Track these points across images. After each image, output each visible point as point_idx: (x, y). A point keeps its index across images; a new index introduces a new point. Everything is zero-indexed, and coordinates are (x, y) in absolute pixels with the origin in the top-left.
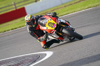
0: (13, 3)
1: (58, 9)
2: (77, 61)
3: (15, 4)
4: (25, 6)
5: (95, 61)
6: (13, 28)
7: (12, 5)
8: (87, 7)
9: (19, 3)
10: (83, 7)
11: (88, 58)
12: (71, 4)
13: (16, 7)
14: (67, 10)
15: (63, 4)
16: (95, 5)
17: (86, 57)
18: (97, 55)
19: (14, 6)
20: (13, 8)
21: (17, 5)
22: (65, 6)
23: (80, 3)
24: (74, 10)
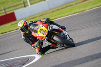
0: (3, 8)
1: (46, 14)
2: (64, 64)
3: (4, 9)
4: (15, 11)
5: (81, 64)
6: (3, 32)
7: (2, 10)
8: (73, 12)
9: (8, 8)
10: (70, 12)
11: (75, 61)
12: (58, 10)
13: (5, 12)
14: (55, 15)
15: (50, 9)
16: (81, 10)
17: (73, 59)
18: (83, 58)
19: (4, 11)
20: (3, 13)
21: (7, 10)
22: (53, 12)
23: (66, 8)
24: (61, 15)
